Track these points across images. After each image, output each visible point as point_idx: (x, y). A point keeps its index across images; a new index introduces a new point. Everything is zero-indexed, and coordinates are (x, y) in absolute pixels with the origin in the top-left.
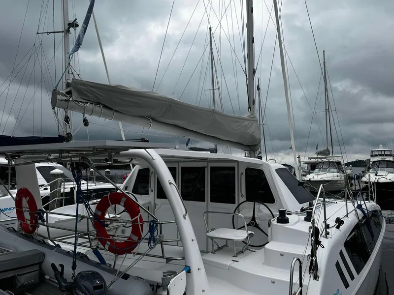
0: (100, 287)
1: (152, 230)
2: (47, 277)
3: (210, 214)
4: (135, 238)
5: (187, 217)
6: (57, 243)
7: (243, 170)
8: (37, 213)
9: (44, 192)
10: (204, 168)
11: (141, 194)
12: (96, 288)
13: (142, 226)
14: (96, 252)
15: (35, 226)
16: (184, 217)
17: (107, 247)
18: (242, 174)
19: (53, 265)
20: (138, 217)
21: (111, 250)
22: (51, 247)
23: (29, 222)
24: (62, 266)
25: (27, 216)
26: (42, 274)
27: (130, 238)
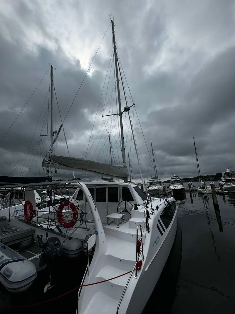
0: (58, 244)
1: (81, 217)
2: (35, 241)
3: (108, 208)
4: (74, 221)
5: (96, 210)
6: (41, 225)
7: (121, 188)
8: (33, 212)
9: (38, 201)
10: (106, 188)
11: (80, 200)
12: (55, 245)
13: (77, 215)
14: (58, 228)
15: (32, 218)
16: (95, 210)
17: (62, 225)
18: (121, 190)
19: (38, 236)
20: (76, 211)
21: (64, 226)
22: (38, 227)
23: (29, 216)
24: (42, 236)
25: (29, 213)
26: (33, 240)
27: (72, 221)
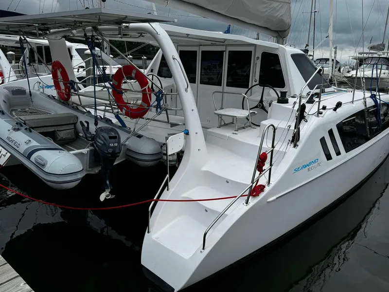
0: (115, 137)
1: (158, 100)
2: (81, 135)
4: (145, 106)
5: (189, 89)
6: (88, 109)
8: (69, 83)
9: (82, 73)
12: (111, 138)
13: (150, 95)
14: (117, 117)
15: (69, 96)
16: (186, 90)
17: (124, 111)
19: (81, 122)
20: (147, 87)
21: (127, 114)
22: (83, 113)
23: (64, 91)
24: (88, 123)
25: (63, 87)
26: (77, 133)
27: (141, 105)
